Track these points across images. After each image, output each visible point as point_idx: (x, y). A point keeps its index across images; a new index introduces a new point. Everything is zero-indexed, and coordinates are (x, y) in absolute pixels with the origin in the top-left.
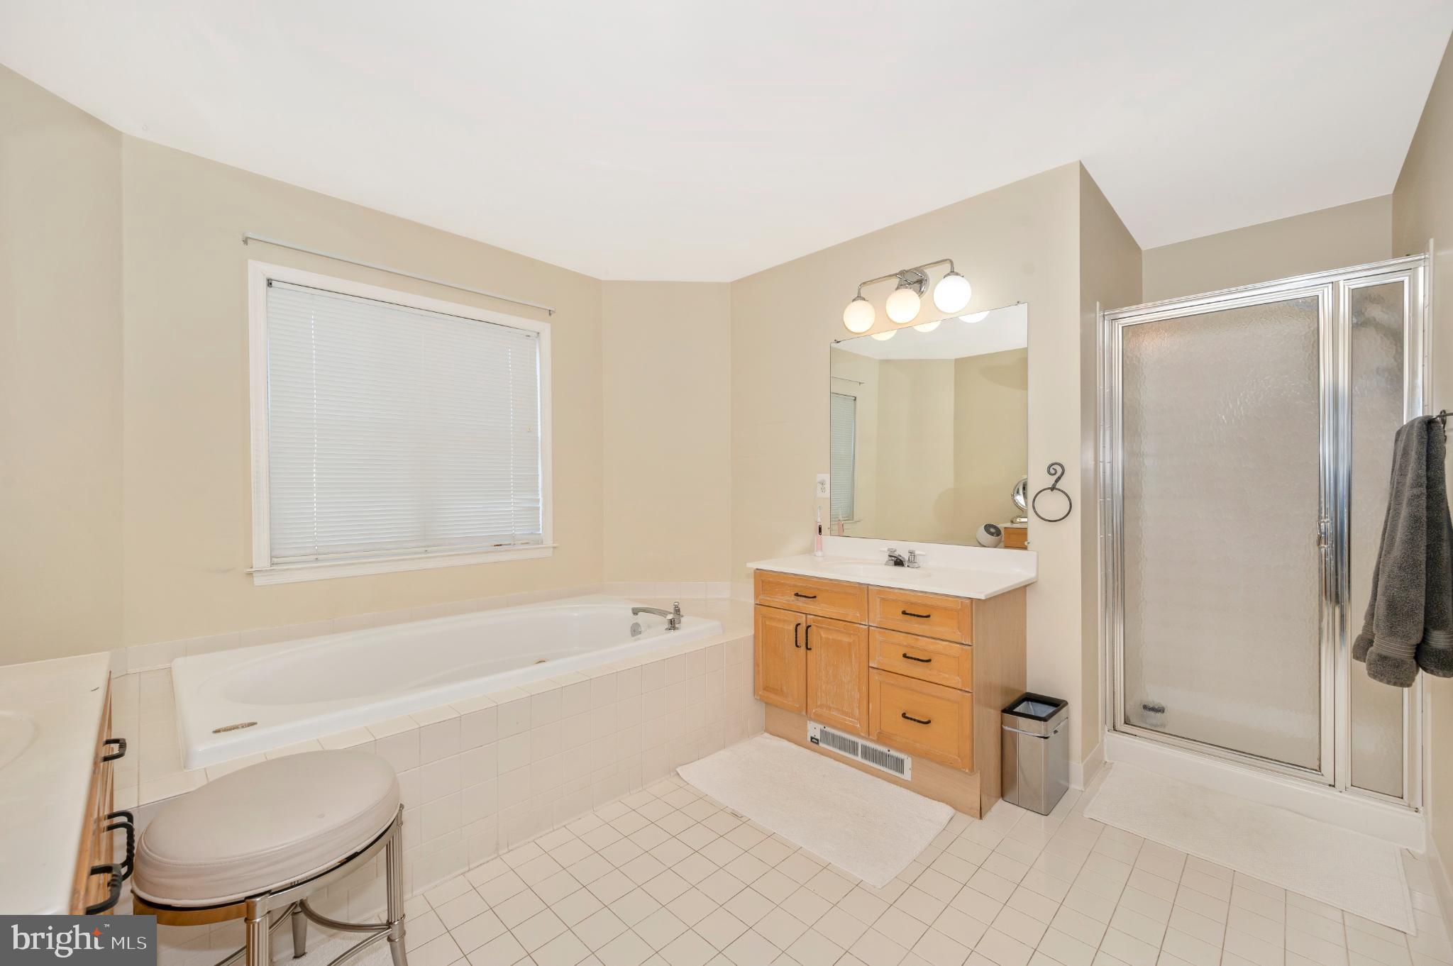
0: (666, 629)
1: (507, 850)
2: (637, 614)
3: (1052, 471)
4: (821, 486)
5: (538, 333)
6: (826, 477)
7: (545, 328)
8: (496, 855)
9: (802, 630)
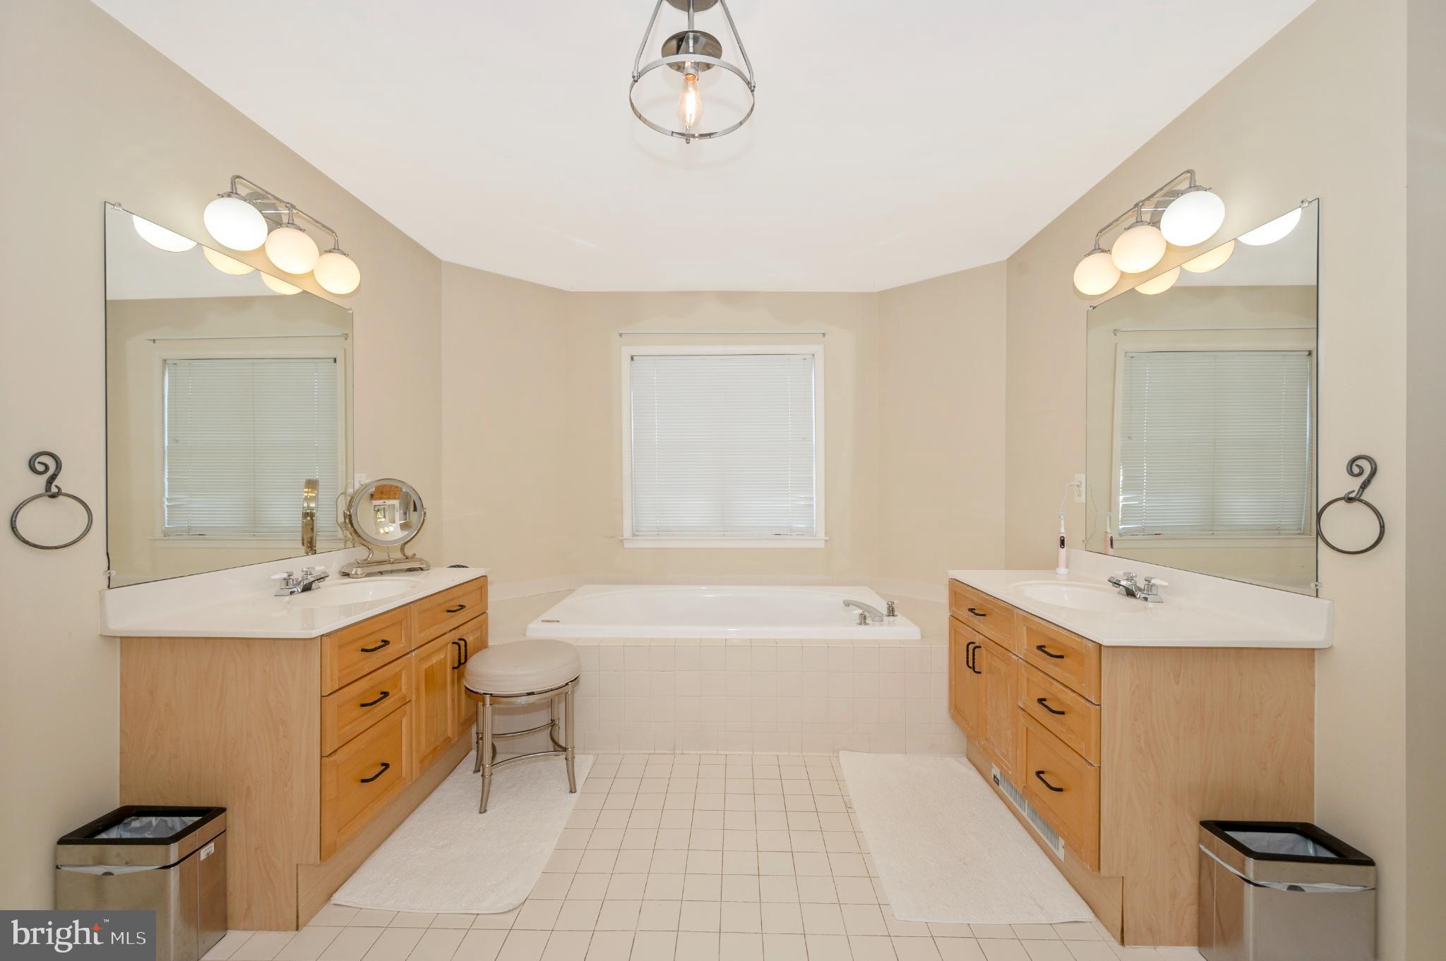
0: (857, 624)
1: (681, 752)
2: (848, 606)
3: (1356, 470)
4: (1078, 488)
5: (813, 355)
6: (1082, 477)
7: (819, 349)
8: (672, 752)
9: (971, 647)
